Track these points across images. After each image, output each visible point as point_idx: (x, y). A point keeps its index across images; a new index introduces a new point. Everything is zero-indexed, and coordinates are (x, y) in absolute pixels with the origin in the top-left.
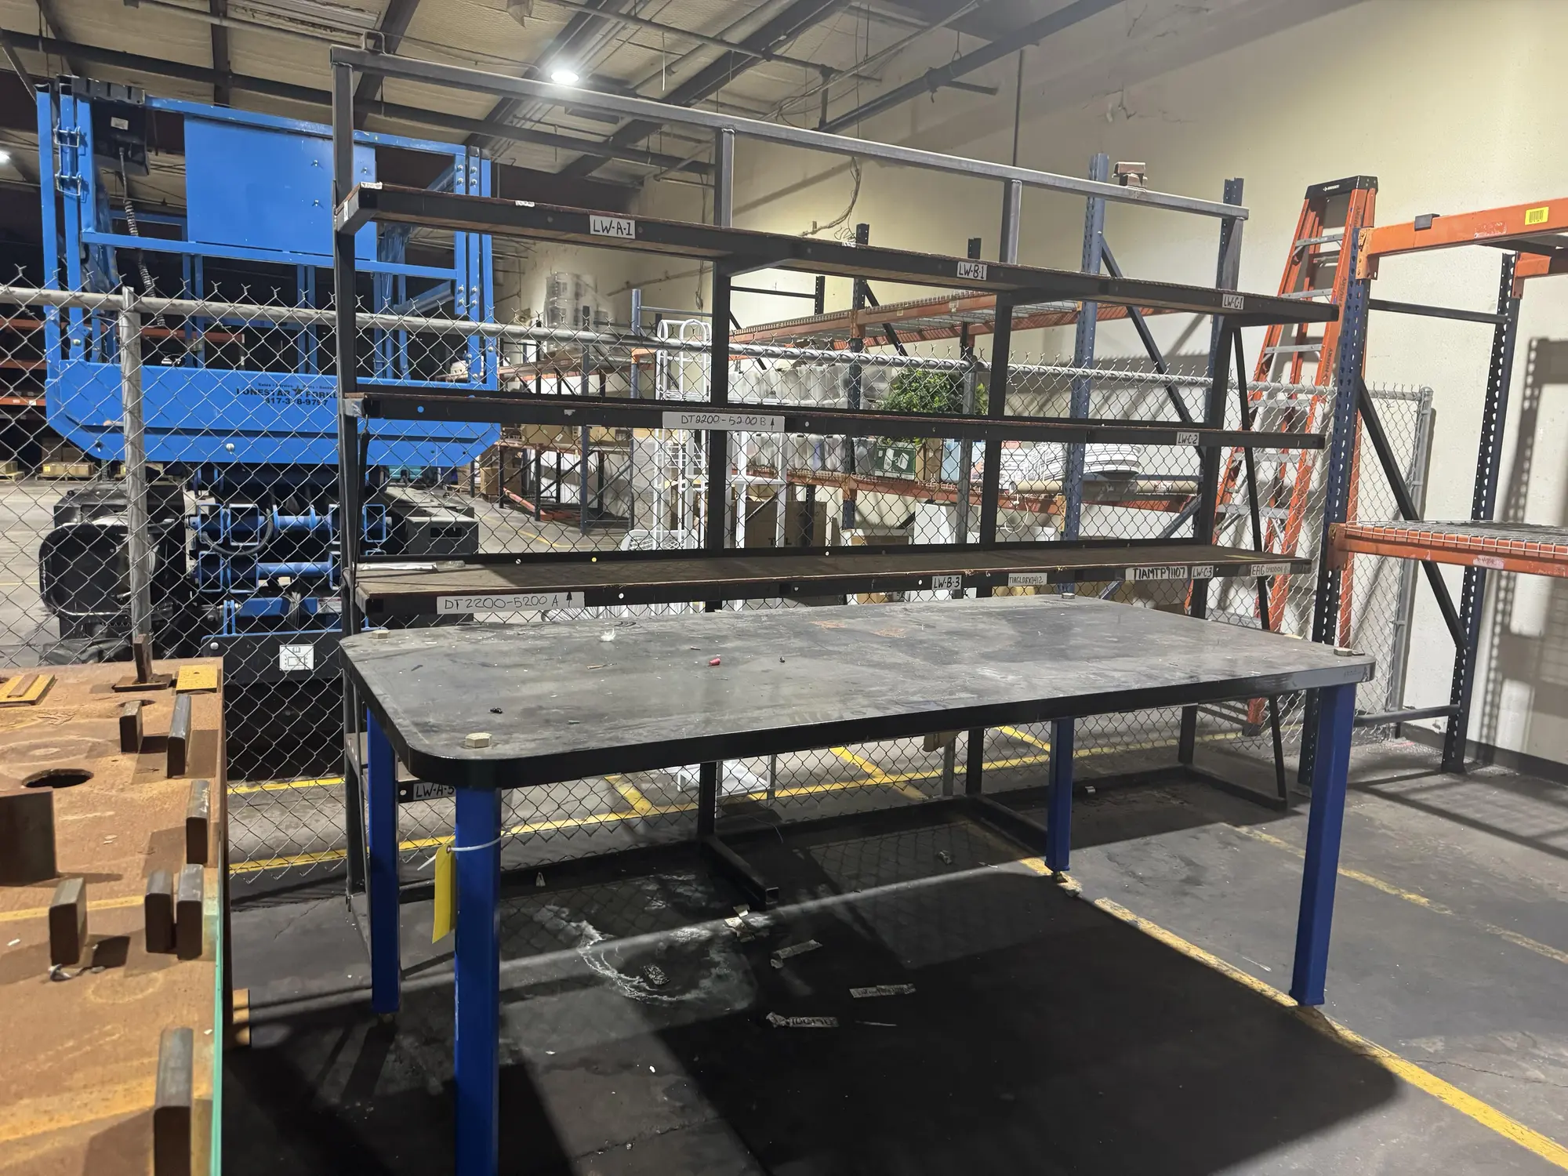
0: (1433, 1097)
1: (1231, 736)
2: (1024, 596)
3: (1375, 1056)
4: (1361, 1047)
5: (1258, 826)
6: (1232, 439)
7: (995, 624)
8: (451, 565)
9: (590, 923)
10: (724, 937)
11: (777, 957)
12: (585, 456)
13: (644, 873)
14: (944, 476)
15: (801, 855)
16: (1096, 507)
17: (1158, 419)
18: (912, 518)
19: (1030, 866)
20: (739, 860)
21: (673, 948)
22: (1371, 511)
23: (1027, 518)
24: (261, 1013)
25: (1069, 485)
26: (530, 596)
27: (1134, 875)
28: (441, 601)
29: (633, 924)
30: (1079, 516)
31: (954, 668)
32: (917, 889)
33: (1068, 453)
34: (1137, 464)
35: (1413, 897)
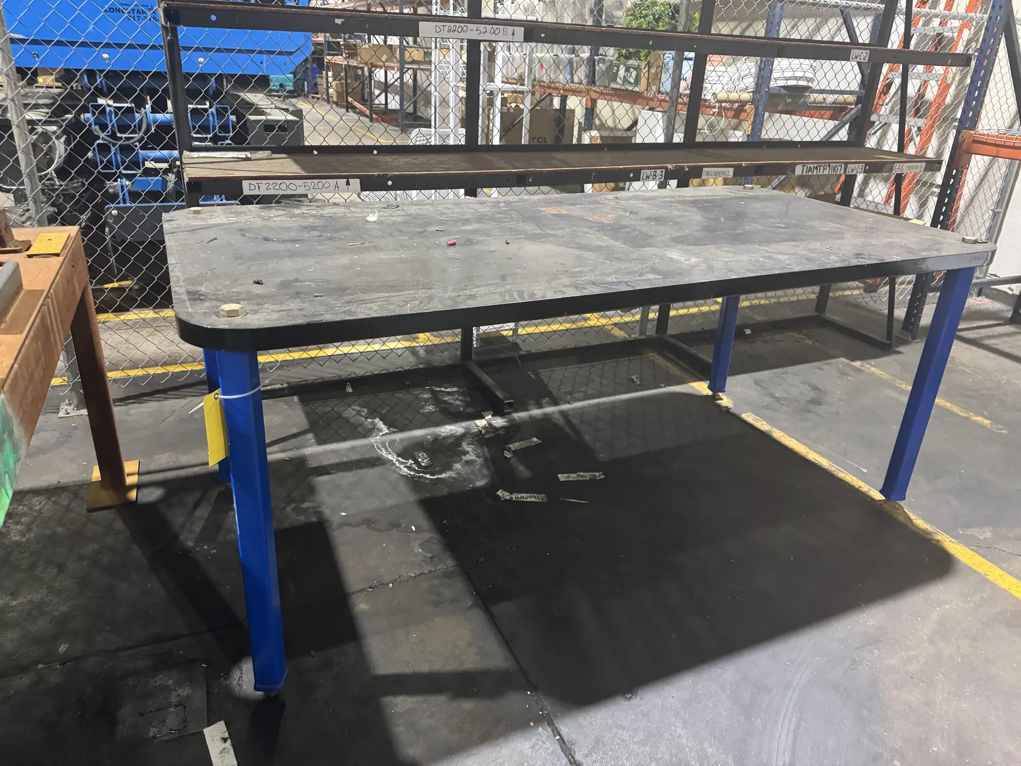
0: (980, 574)
1: (856, 292)
2: (714, 187)
3: (938, 541)
4: (929, 533)
5: (868, 361)
6: (894, 57)
7: (686, 211)
8: (260, 154)
9: (381, 420)
10: (473, 433)
11: (509, 450)
12: (402, 74)
13: (421, 386)
14: (662, 89)
15: (532, 376)
16: (778, 115)
17: (836, 40)
18: (635, 123)
19: (696, 387)
20: (488, 380)
21: (436, 440)
22: (992, 122)
23: (723, 122)
24: (146, 478)
25: (758, 96)
26: (316, 181)
27: (773, 396)
28: (245, 184)
29: (411, 421)
30: (763, 122)
31: (648, 251)
32: (613, 403)
33: (760, 70)
34: (810, 80)
35: (979, 419)
